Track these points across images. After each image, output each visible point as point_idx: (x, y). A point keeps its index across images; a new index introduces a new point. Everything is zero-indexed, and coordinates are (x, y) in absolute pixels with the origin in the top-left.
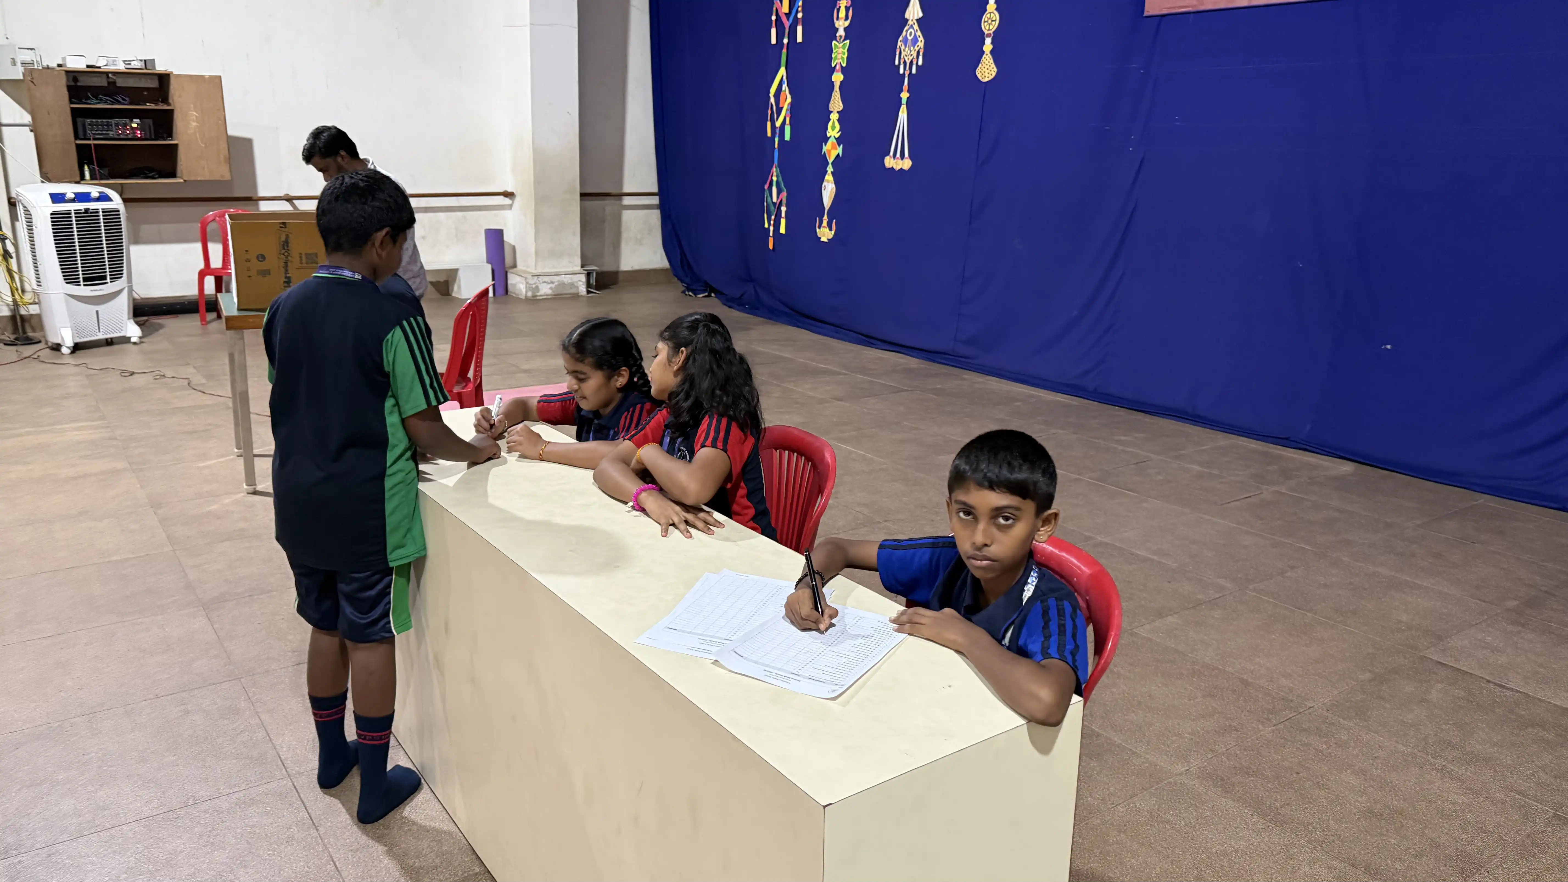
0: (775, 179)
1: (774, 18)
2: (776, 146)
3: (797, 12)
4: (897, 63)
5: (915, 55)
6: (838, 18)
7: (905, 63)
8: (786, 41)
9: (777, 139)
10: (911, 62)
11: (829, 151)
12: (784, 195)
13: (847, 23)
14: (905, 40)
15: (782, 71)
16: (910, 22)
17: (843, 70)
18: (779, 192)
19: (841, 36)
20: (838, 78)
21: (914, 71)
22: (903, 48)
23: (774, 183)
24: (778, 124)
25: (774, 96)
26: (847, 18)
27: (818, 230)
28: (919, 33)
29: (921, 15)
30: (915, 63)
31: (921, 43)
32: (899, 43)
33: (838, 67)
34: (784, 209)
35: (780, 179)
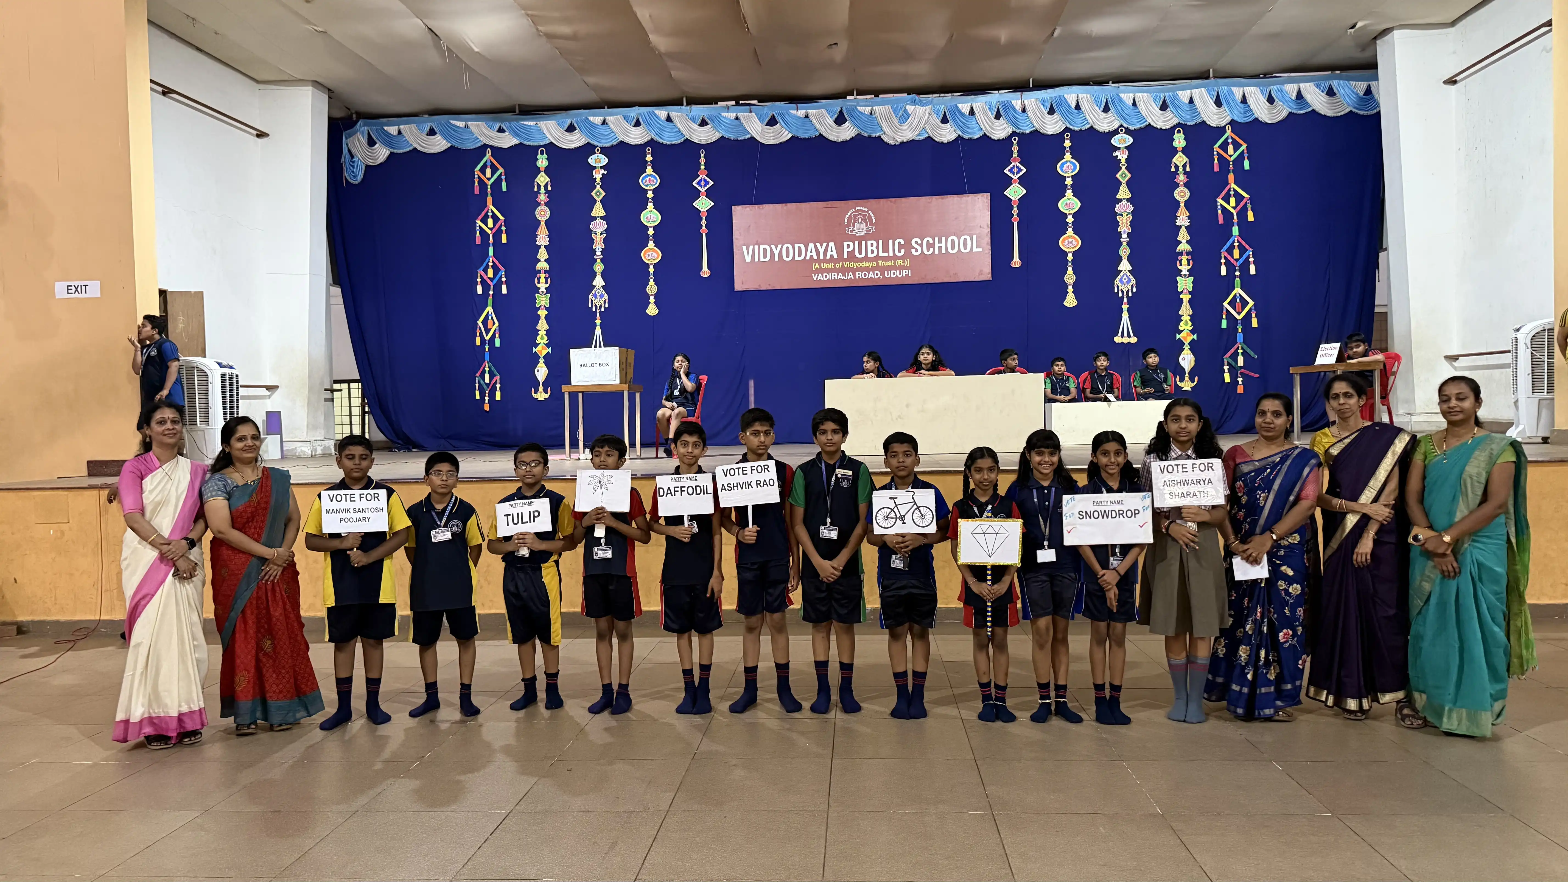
0: (487, 369)
1: (479, 280)
2: (487, 350)
3: (501, 277)
4: (590, 306)
5: (603, 302)
6: (539, 282)
7: (596, 306)
8: (491, 293)
9: (487, 347)
10: (600, 307)
11: (541, 352)
12: (498, 378)
13: (547, 286)
14: (595, 295)
15: (489, 309)
16: (597, 287)
17: (546, 309)
18: (492, 376)
19: (543, 292)
20: (543, 313)
21: (603, 310)
22: (593, 299)
23: (487, 372)
24: (487, 338)
25: (482, 322)
26: (546, 283)
27: (533, 395)
28: (604, 292)
29: (604, 284)
30: (603, 306)
31: (606, 297)
32: (590, 297)
33: (542, 307)
34: (498, 386)
35: (493, 369)
